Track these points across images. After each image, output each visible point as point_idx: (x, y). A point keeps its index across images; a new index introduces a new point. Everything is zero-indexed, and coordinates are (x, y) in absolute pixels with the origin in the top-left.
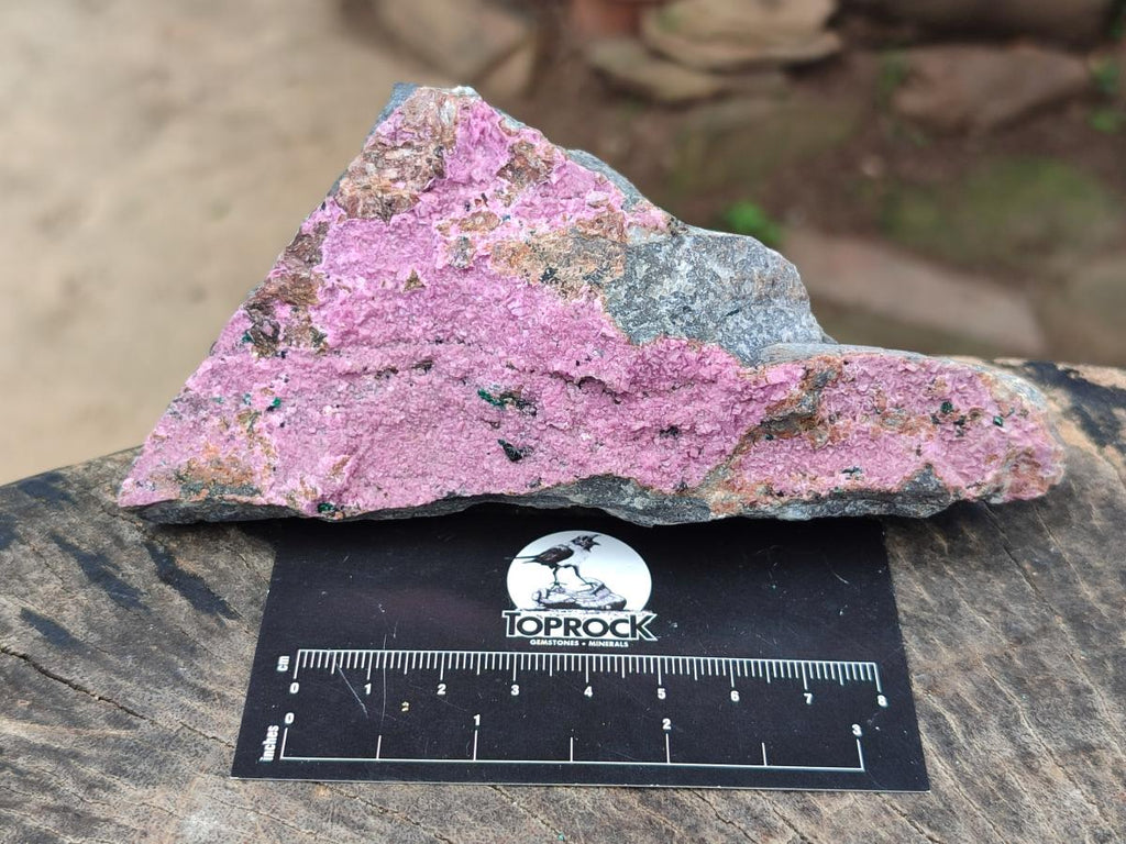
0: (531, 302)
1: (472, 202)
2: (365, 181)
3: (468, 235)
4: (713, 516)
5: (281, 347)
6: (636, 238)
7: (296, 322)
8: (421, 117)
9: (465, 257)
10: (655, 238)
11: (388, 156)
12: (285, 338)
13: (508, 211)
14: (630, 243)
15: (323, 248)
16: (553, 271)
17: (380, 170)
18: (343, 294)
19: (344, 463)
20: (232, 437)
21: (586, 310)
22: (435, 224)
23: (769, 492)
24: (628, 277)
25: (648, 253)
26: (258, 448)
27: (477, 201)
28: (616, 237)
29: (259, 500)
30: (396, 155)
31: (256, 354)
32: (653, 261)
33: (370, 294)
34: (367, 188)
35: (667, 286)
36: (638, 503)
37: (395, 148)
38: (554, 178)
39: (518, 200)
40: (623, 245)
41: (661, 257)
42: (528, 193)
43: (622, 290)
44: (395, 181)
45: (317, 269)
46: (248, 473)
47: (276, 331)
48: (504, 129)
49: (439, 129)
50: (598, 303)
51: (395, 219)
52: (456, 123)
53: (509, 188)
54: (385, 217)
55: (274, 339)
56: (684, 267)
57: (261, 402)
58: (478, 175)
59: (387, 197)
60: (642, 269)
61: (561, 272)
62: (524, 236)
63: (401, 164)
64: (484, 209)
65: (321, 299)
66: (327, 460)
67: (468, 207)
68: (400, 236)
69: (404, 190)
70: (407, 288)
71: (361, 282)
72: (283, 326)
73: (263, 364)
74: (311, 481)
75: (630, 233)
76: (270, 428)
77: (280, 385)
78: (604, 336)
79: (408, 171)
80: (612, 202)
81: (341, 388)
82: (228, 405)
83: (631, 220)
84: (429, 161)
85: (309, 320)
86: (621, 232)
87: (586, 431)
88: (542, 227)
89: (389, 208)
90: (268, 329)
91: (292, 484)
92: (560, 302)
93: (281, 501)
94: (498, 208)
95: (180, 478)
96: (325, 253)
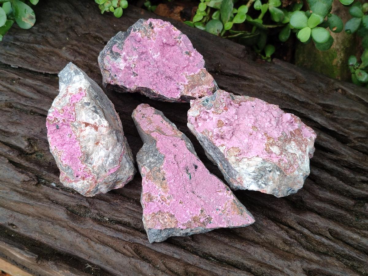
0: (170, 178)
1: (161, 203)
2: (170, 223)
3: (167, 199)
4: (183, 134)
5: (208, 217)
6: (148, 170)
7: (202, 217)
8: (153, 222)
9: (171, 196)
10: (146, 167)
11: (163, 223)
12: (206, 217)
13: (158, 196)
14: (150, 170)
15: (186, 222)
16: (163, 179)
17: (166, 222)
18: (191, 212)
19: (218, 191)
20: (228, 211)
21: (165, 168)
22: (169, 206)
23: (174, 130)
24: (155, 166)
25: (149, 167)
26: (227, 206)
27: (160, 202)
28: (150, 173)
29: (235, 198)
30: (162, 222)
31: (212, 220)
32: (150, 165)
33: (188, 209)
34: (171, 222)
35: (152, 160)
36: (189, 144)
37: (161, 223)
38: (148, 192)
39: (155, 196)
40: (151, 171)
41: (149, 165)
42: (153, 194)
43: (158, 165)
44: (167, 219)
45: (190, 220)
46: (232, 204)
47: (206, 219)
48: (145, 206)
49: (153, 217)
50: (162, 167)
51: (173, 214)
52: (150, 215)
53: (154, 199)
54: (174, 216)
55: (208, 218)
56: (148, 161)
57: (220, 212)
58: (156, 206)
59: (170, 218)
60: (153, 165)
61: (162, 178)
62: (160, 189)
63: (163, 220)
64: (161, 200)
65: (195, 215)
66: (220, 194)
67: (162, 203)
68: (175, 211)
69: (167, 216)
70: (183, 203)
71: (187, 212)
72: (204, 219)
73: (213, 217)
74: (225, 194)
75: (148, 171)
76: (222, 207)
77: (214, 212)
78: (167, 162)
79: (163, 217)
80: (145, 179)
81: (207, 201)
82: (224, 216)
83: (146, 173)
84: (159, 214)
85: (200, 215)
86: (149, 173)
87: (184, 157)
88: (157, 187)
89: (172, 216)
90: (207, 220)
91: (228, 196)
92: (166, 173)
93: (232, 196)
94: (159, 198)
95: (242, 214)
96: (187, 221)
